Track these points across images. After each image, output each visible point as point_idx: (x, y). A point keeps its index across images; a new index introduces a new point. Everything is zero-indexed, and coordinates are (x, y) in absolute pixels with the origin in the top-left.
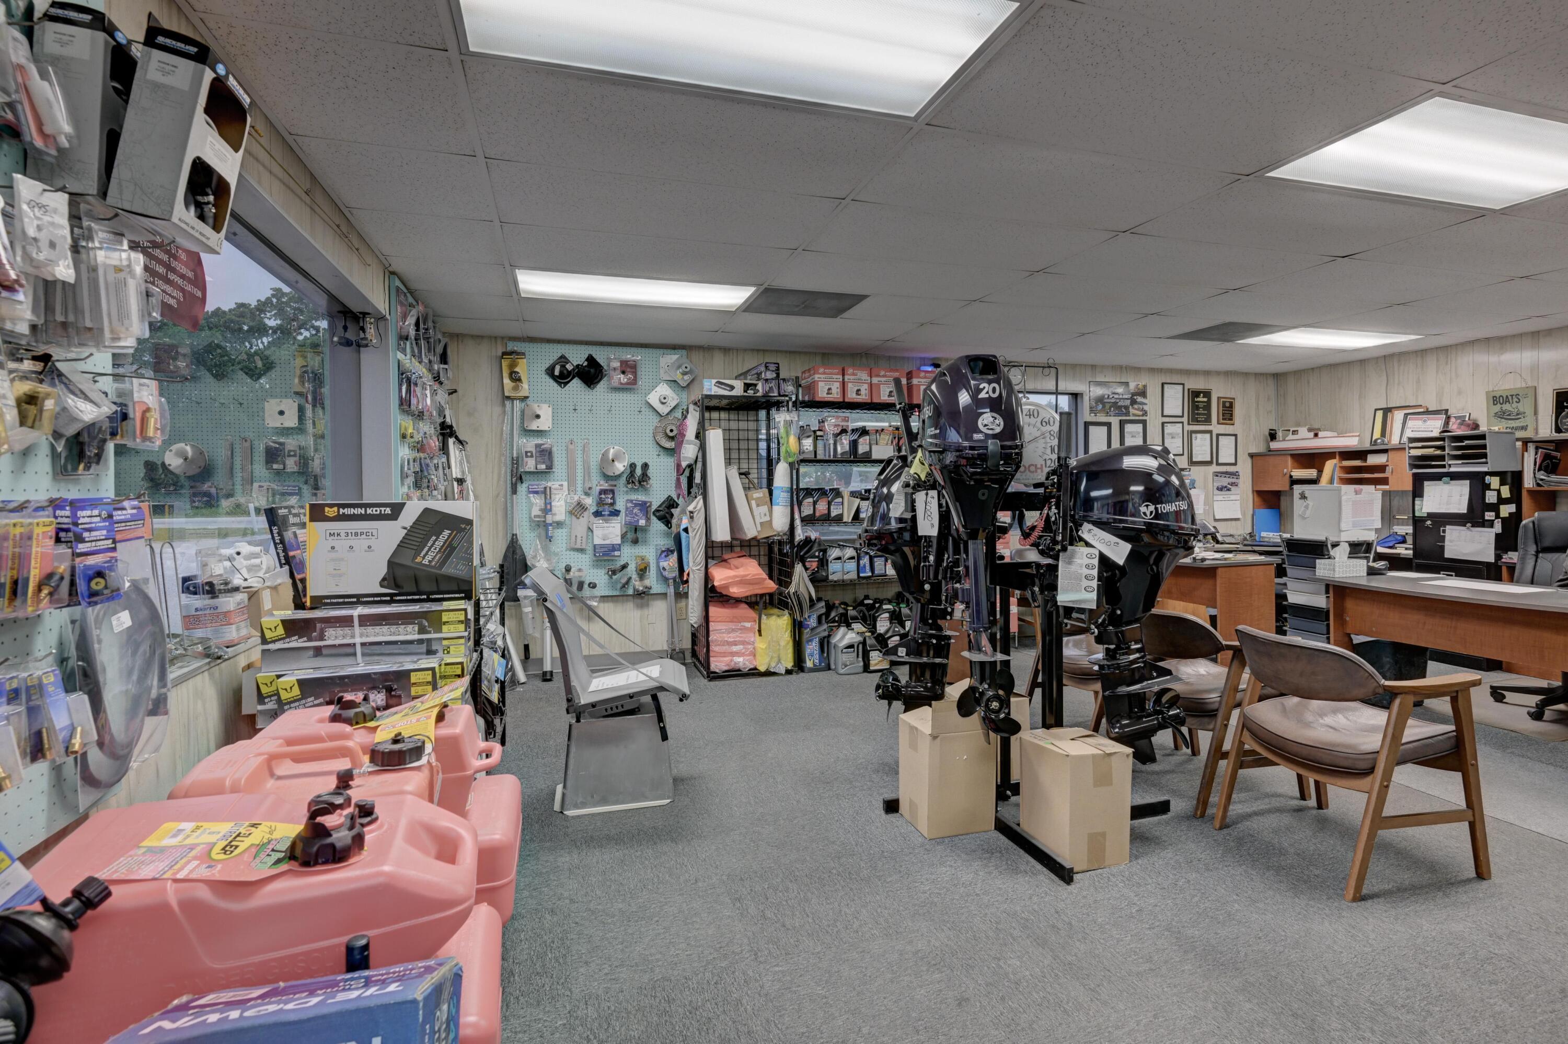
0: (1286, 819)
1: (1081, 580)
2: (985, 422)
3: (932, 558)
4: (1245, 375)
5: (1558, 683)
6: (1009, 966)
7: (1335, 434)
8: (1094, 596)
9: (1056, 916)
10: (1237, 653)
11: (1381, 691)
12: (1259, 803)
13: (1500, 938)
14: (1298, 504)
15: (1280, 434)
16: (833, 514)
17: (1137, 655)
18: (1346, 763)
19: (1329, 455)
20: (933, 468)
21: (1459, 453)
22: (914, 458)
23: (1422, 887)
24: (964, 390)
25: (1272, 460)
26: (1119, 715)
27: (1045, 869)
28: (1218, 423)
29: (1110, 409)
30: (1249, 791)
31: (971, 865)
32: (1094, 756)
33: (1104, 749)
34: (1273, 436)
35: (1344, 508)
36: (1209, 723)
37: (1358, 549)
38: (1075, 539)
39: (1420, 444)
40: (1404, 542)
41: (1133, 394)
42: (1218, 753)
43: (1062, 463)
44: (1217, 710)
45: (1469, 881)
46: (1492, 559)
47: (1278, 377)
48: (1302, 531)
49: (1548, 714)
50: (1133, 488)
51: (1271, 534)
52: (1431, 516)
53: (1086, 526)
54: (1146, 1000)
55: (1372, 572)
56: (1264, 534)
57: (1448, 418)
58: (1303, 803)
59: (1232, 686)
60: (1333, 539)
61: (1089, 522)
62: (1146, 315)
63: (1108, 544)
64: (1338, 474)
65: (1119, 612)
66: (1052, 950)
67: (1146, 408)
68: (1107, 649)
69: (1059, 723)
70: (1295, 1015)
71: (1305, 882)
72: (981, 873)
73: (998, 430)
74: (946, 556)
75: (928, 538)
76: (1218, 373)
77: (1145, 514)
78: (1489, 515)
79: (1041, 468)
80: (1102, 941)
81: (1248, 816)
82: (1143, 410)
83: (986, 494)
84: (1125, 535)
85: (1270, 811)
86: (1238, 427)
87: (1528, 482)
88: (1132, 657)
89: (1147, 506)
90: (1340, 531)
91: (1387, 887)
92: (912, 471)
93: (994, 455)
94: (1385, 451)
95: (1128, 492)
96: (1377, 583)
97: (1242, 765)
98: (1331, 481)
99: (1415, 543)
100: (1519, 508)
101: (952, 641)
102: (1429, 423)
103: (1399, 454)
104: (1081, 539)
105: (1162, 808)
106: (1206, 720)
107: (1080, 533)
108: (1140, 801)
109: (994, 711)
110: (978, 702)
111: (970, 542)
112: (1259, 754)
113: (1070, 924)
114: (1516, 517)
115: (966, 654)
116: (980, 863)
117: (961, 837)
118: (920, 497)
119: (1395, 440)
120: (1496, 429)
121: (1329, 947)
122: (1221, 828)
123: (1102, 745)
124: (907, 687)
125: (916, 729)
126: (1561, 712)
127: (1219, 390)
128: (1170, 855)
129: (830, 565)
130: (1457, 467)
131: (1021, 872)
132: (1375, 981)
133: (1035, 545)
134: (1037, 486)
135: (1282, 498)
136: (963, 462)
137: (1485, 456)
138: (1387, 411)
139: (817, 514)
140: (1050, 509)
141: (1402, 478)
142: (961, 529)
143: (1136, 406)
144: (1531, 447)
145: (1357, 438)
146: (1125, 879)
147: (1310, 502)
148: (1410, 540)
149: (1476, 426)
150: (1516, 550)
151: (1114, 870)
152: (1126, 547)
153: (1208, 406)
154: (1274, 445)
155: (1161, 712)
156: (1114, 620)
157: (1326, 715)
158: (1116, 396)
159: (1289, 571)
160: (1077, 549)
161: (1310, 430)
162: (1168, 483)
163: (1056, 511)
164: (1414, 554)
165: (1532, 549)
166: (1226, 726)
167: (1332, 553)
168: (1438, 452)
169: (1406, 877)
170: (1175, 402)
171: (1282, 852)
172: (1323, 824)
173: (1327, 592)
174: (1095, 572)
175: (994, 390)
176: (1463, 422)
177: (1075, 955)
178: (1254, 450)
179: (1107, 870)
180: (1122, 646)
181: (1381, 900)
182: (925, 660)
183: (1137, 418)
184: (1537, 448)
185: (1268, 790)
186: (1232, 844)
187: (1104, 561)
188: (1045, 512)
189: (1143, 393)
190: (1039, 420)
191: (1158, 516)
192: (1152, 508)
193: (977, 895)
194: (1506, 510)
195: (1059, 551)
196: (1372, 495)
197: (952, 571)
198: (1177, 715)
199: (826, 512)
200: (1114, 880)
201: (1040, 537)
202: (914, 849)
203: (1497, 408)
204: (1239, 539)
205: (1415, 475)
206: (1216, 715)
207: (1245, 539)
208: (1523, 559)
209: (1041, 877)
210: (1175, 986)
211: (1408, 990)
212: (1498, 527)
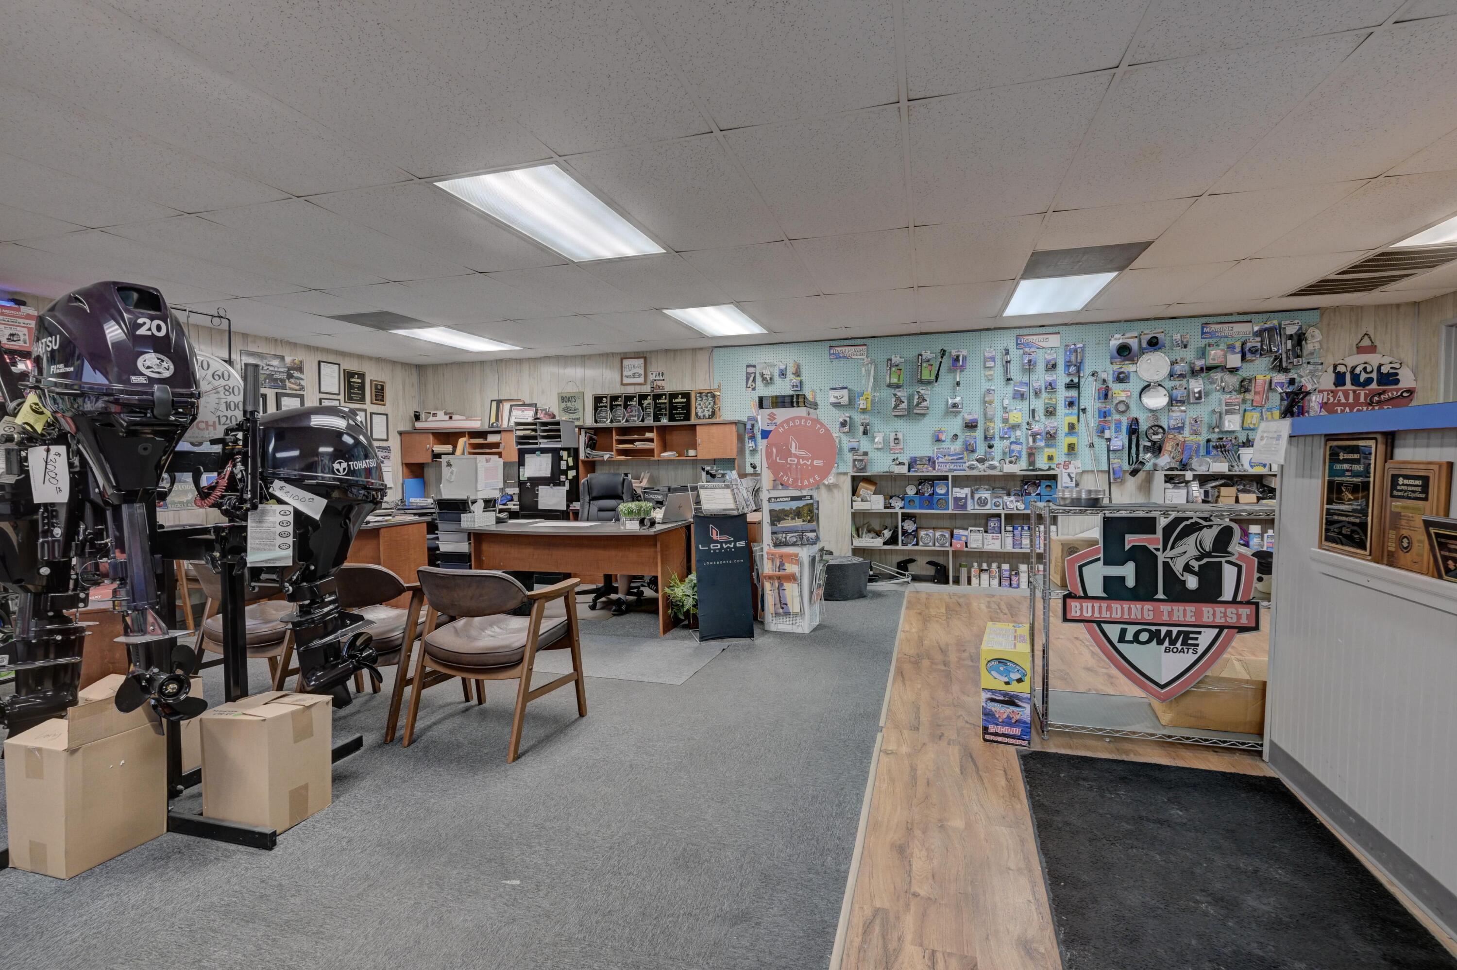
0: (458, 720)
1: (274, 538)
2: (148, 363)
3: (58, 532)
4: (394, 363)
5: (601, 585)
6: (214, 961)
7: (464, 418)
8: (289, 552)
9: (263, 885)
10: (417, 593)
11: (526, 600)
12: (435, 714)
13: (597, 749)
14: (445, 470)
15: (423, 416)
17: (332, 607)
18: (504, 660)
19: (461, 434)
20: (59, 416)
21: (545, 434)
22: (20, 404)
23: (552, 735)
24: (113, 323)
25: (417, 437)
26: (313, 668)
27: (240, 847)
28: (372, 403)
29: (265, 380)
30: (428, 707)
31: (140, 882)
32: (293, 713)
33: (302, 703)
34: (417, 417)
35: (479, 473)
36: (394, 658)
37: (489, 504)
38: (268, 497)
39: (522, 427)
40: (512, 500)
41: (289, 369)
42: (402, 681)
43: (250, 417)
44: (401, 645)
45: (576, 720)
46: (565, 509)
47: (420, 368)
48: (449, 493)
49: (598, 606)
50: (322, 449)
51: (418, 500)
52: (530, 479)
53: (277, 484)
54: (369, 914)
55: (499, 521)
56: (412, 500)
57: (537, 410)
58: (468, 704)
59: (412, 621)
60: (472, 497)
61: (280, 479)
62: (310, 290)
63: (302, 500)
64: (468, 449)
65: (312, 568)
66: (264, 920)
67: (302, 383)
68: (300, 606)
69: (245, 694)
70: (490, 861)
71: (480, 761)
72: (157, 885)
73: (167, 374)
74: (82, 527)
75: (51, 508)
76: (370, 358)
77: (338, 470)
78: (563, 478)
79: (214, 425)
80: (317, 885)
81: (429, 728)
82: (299, 385)
83: (150, 450)
84: (319, 490)
85: (445, 718)
86: (388, 408)
87: (582, 456)
88: (326, 610)
89: (340, 463)
90: (477, 491)
91: (531, 743)
92: (19, 420)
93: (162, 402)
94: (499, 432)
95: (317, 454)
96: (503, 528)
97: (425, 686)
98: (463, 453)
99: (520, 500)
100: (577, 473)
101: (87, 633)
102: (525, 412)
103: (509, 434)
104: (273, 497)
105: (357, 744)
106: (391, 656)
107: (271, 490)
108: (340, 743)
109: (170, 695)
110: (146, 690)
111: (125, 508)
112: (440, 672)
113: (281, 885)
114: (576, 478)
115: (122, 639)
116: (154, 875)
117: (120, 858)
118: (36, 456)
119: (505, 425)
120: (564, 419)
121: (503, 800)
122: (409, 745)
123: (300, 700)
124: (12, 703)
125: (40, 750)
126: (603, 602)
127: (372, 374)
128: (368, 783)
130: (544, 444)
131: (211, 861)
132: (535, 810)
133: (217, 505)
134: (213, 442)
135: (426, 470)
136: (113, 408)
137: (559, 437)
138: (499, 402)
140: (234, 466)
141: (511, 450)
142: (110, 491)
143: (293, 381)
144: (583, 431)
145: (479, 422)
146: (330, 820)
147: (454, 469)
148: (516, 498)
149: (554, 416)
150: (579, 501)
151: (318, 816)
152: (321, 503)
153: (362, 387)
154: (418, 425)
155: (354, 656)
156: (308, 576)
157: (486, 629)
158: (271, 369)
159: (440, 526)
160: (268, 507)
161: (446, 414)
162: (358, 443)
163: (243, 468)
164: (520, 508)
165: (587, 499)
166: (409, 656)
167: (472, 508)
168: (533, 433)
169: (541, 732)
170: (332, 380)
171: (459, 746)
172: (484, 715)
173: (469, 539)
174: (290, 529)
175: (159, 328)
176: (546, 414)
177: (292, 911)
178: (402, 429)
179: (311, 819)
180: (317, 600)
181: (530, 753)
182: (39, 663)
183: (294, 392)
184: (586, 433)
185: (441, 703)
186: (420, 754)
187: (300, 518)
188: (228, 469)
189: (300, 369)
190: (210, 372)
191: (351, 472)
192: (344, 465)
193: (156, 909)
194: (572, 474)
195: (248, 510)
196: (497, 462)
197: (93, 545)
198: (370, 655)
200: (319, 825)
201: (222, 497)
202: (44, 899)
203: (563, 405)
204: (392, 505)
205: (519, 450)
206: (400, 649)
207: (397, 505)
208: (582, 506)
209: (238, 856)
210: (393, 888)
211: (555, 806)
212: (567, 486)
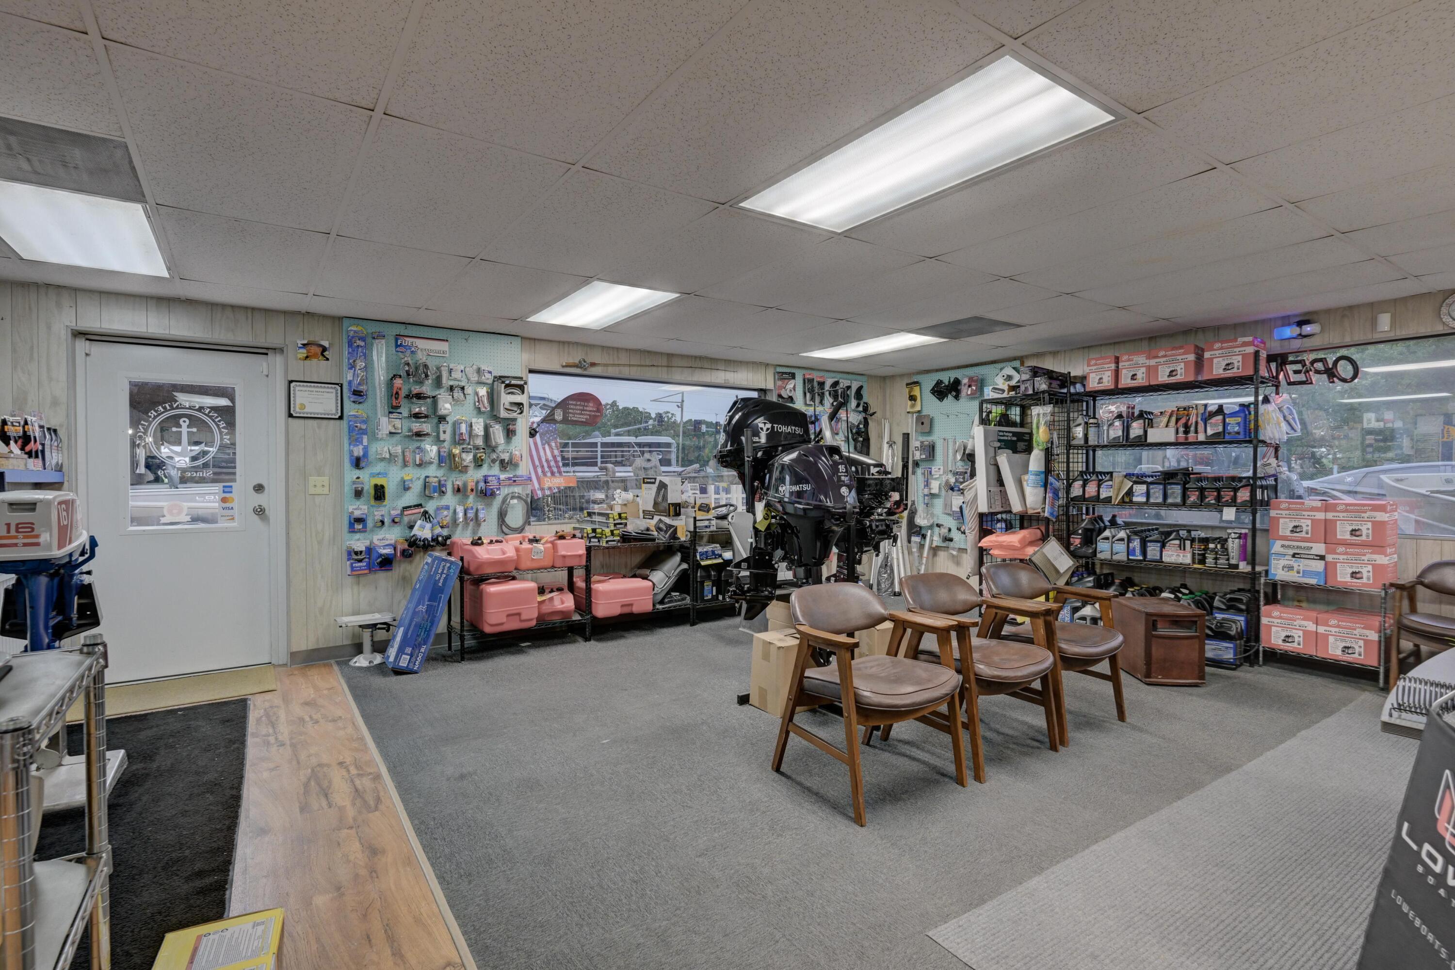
16: (1102, 496)
129: (1098, 544)
139: (1087, 496)
199: (1096, 494)
